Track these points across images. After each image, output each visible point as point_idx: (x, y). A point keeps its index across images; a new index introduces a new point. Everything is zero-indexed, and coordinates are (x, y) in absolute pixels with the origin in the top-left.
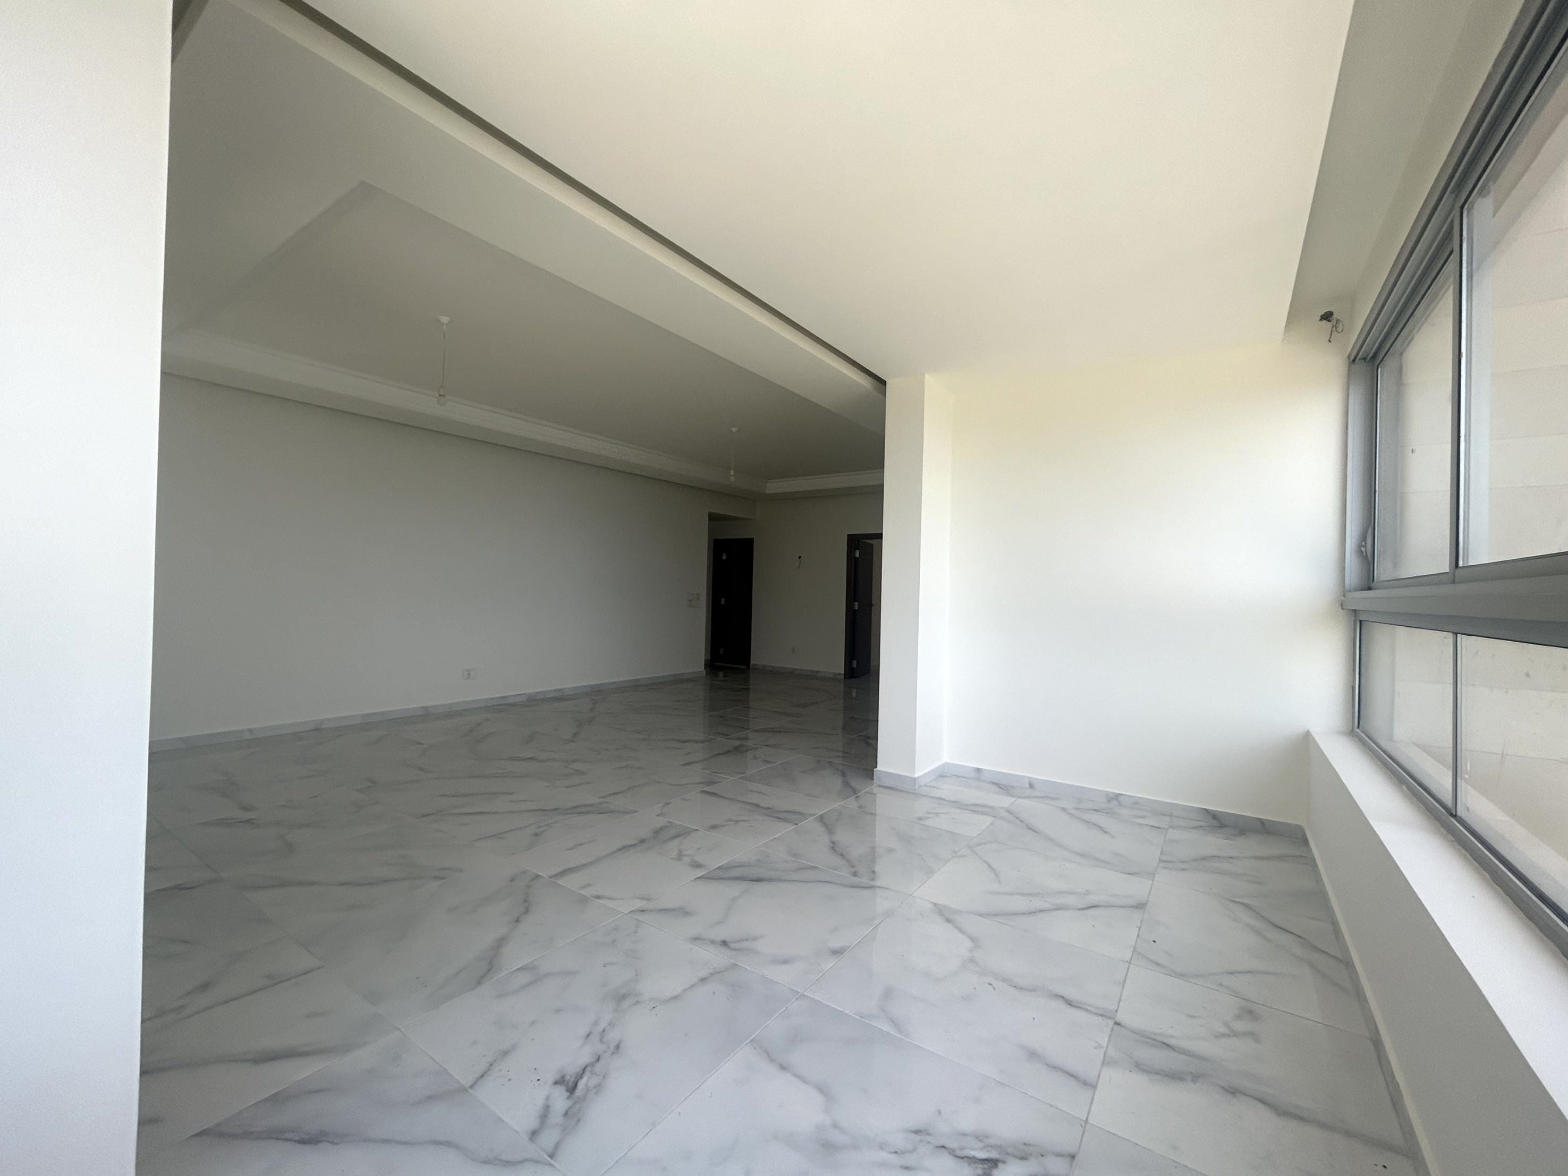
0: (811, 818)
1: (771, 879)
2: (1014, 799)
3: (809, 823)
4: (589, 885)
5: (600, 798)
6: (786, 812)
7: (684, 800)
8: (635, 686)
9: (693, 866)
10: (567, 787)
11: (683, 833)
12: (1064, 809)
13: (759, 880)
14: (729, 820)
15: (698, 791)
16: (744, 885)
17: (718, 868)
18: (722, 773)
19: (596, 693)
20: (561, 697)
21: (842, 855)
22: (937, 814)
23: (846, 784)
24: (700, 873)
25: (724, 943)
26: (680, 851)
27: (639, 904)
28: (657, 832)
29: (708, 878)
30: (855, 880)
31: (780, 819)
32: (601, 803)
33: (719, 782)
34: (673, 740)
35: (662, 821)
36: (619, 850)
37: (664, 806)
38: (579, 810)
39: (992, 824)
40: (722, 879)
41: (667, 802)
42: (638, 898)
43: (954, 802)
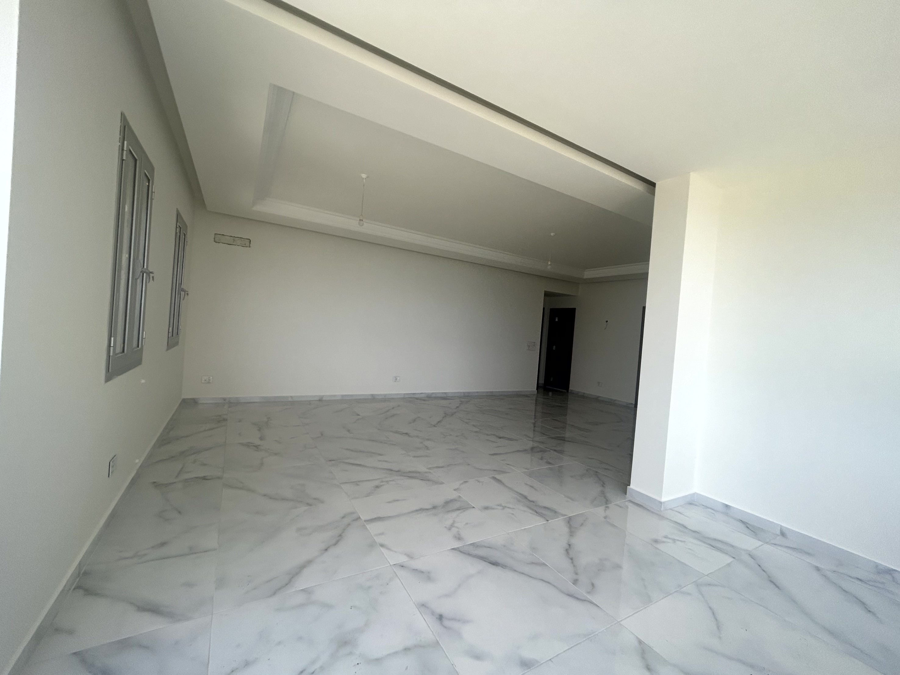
0: (562, 518)
1: (505, 566)
2: (761, 543)
3: (559, 524)
4: (382, 534)
5: (428, 468)
6: (545, 508)
7: (479, 481)
8: (491, 396)
9: (456, 537)
10: (414, 457)
11: (464, 508)
12: (818, 569)
13: (495, 564)
14: (500, 505)
15: (491, 476)
16: (481, 565)
17: (471, 544)
18: (513, 466)
19: (466, 398)
20: (445, 397)
21: (572, 559)
22: (674, 540)
23: (603, 493)
24: (457, 544)
25: (441, 618)
26: (454, 522)
27: (403, 559)
28: (447, 503)
29: (461, 552)
30: (573, 588)
31: (537, 513)
32: (426, 472)
33: (509, 473)
34: (494, 435)
35: (455, 495)
36: (417, 511)
37: (462, 484)
38: (411, 475)
39: (729, 565)
40: (469, 555)
41: (466, 480)
42: (405, 554)
43: (695, 532)
